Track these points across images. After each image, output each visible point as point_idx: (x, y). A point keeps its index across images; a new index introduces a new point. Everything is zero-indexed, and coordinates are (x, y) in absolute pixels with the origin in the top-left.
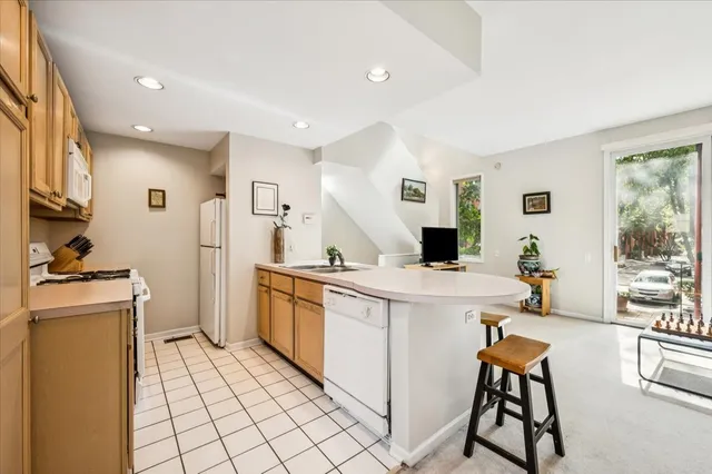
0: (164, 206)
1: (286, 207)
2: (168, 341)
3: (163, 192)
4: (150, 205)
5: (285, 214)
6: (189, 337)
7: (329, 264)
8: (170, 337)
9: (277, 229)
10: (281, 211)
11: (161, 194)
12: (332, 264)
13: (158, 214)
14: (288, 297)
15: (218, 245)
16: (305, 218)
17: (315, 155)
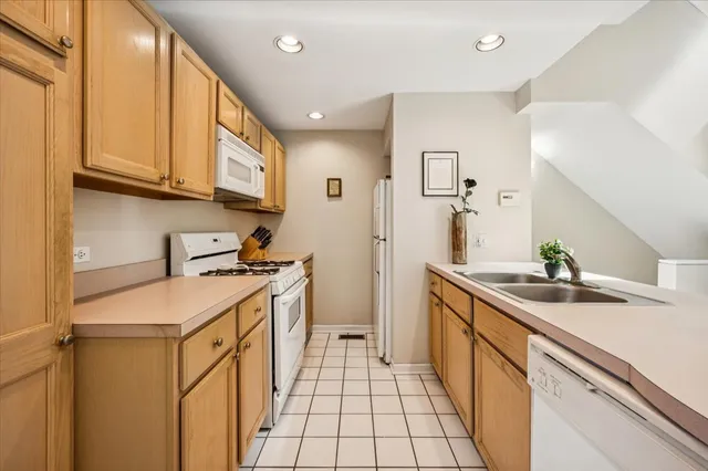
0: (340, 195)
1: (471, 183)
2: (342, 337)
3: (340, 180)
4: (329, 195)
5: (469, 193)
6: (361, 337)
7: (544, 275)
8: (344, 332)
9: (456, 215)
10: (463, 189)
11: (337, 182)
12: (551, 276)
13: (335, 203)
14: (464, 326)
15: (382, 237)
16: (502, 197)
17: (519, 98)
